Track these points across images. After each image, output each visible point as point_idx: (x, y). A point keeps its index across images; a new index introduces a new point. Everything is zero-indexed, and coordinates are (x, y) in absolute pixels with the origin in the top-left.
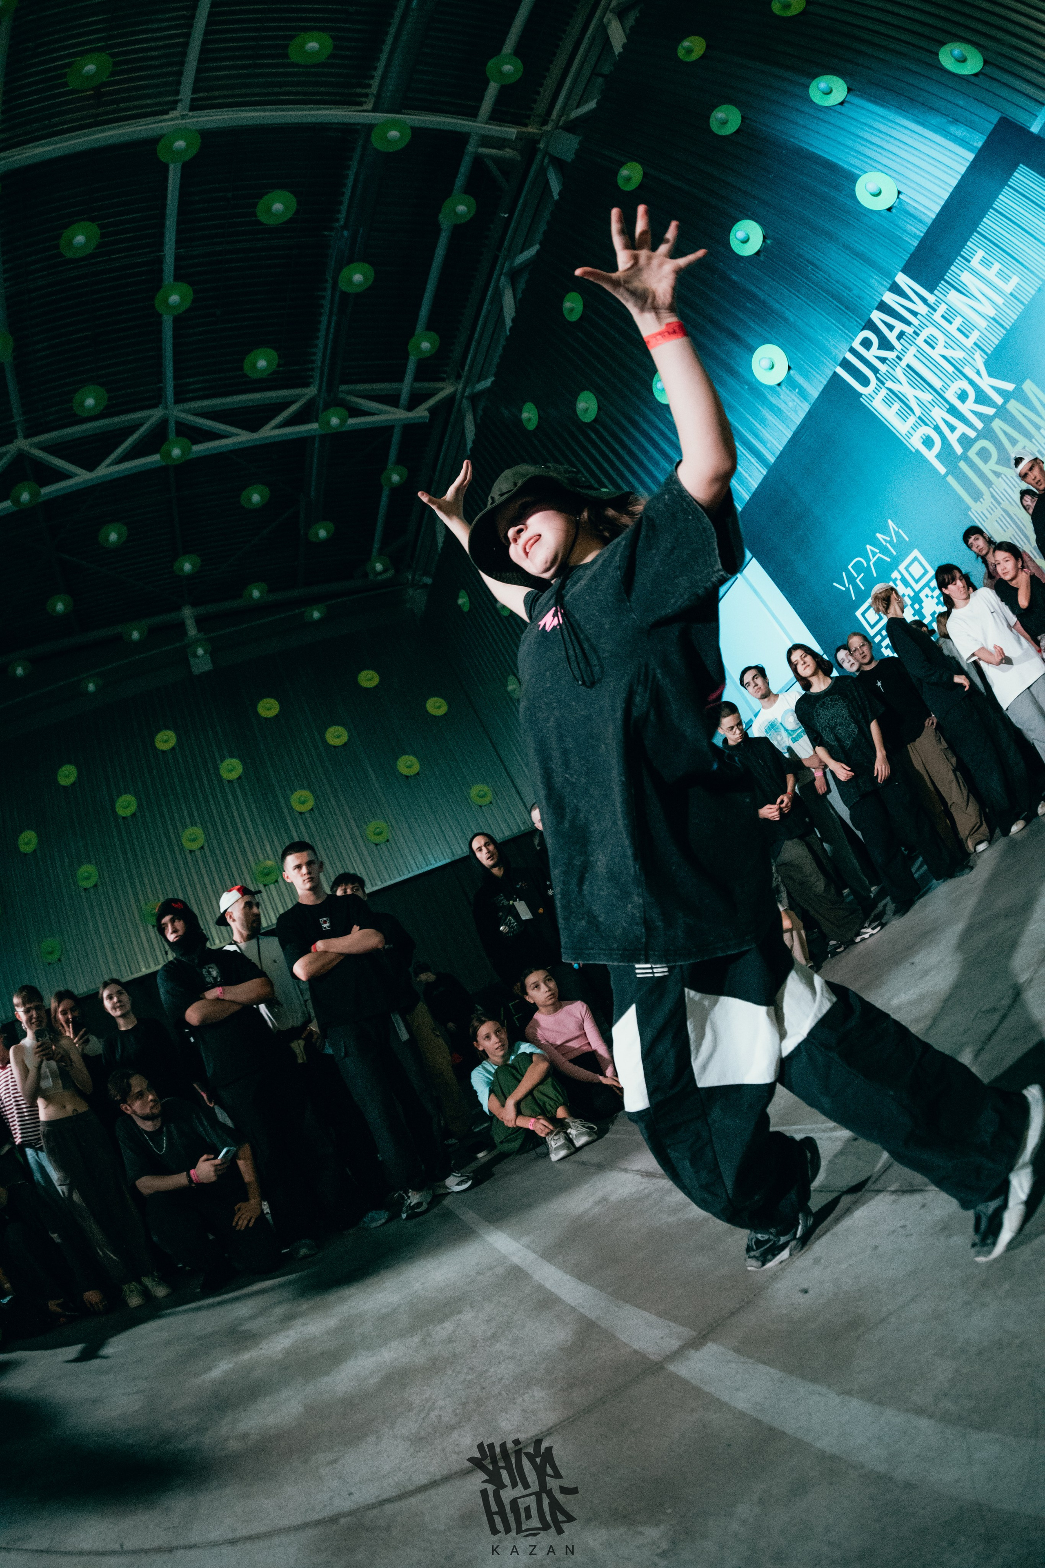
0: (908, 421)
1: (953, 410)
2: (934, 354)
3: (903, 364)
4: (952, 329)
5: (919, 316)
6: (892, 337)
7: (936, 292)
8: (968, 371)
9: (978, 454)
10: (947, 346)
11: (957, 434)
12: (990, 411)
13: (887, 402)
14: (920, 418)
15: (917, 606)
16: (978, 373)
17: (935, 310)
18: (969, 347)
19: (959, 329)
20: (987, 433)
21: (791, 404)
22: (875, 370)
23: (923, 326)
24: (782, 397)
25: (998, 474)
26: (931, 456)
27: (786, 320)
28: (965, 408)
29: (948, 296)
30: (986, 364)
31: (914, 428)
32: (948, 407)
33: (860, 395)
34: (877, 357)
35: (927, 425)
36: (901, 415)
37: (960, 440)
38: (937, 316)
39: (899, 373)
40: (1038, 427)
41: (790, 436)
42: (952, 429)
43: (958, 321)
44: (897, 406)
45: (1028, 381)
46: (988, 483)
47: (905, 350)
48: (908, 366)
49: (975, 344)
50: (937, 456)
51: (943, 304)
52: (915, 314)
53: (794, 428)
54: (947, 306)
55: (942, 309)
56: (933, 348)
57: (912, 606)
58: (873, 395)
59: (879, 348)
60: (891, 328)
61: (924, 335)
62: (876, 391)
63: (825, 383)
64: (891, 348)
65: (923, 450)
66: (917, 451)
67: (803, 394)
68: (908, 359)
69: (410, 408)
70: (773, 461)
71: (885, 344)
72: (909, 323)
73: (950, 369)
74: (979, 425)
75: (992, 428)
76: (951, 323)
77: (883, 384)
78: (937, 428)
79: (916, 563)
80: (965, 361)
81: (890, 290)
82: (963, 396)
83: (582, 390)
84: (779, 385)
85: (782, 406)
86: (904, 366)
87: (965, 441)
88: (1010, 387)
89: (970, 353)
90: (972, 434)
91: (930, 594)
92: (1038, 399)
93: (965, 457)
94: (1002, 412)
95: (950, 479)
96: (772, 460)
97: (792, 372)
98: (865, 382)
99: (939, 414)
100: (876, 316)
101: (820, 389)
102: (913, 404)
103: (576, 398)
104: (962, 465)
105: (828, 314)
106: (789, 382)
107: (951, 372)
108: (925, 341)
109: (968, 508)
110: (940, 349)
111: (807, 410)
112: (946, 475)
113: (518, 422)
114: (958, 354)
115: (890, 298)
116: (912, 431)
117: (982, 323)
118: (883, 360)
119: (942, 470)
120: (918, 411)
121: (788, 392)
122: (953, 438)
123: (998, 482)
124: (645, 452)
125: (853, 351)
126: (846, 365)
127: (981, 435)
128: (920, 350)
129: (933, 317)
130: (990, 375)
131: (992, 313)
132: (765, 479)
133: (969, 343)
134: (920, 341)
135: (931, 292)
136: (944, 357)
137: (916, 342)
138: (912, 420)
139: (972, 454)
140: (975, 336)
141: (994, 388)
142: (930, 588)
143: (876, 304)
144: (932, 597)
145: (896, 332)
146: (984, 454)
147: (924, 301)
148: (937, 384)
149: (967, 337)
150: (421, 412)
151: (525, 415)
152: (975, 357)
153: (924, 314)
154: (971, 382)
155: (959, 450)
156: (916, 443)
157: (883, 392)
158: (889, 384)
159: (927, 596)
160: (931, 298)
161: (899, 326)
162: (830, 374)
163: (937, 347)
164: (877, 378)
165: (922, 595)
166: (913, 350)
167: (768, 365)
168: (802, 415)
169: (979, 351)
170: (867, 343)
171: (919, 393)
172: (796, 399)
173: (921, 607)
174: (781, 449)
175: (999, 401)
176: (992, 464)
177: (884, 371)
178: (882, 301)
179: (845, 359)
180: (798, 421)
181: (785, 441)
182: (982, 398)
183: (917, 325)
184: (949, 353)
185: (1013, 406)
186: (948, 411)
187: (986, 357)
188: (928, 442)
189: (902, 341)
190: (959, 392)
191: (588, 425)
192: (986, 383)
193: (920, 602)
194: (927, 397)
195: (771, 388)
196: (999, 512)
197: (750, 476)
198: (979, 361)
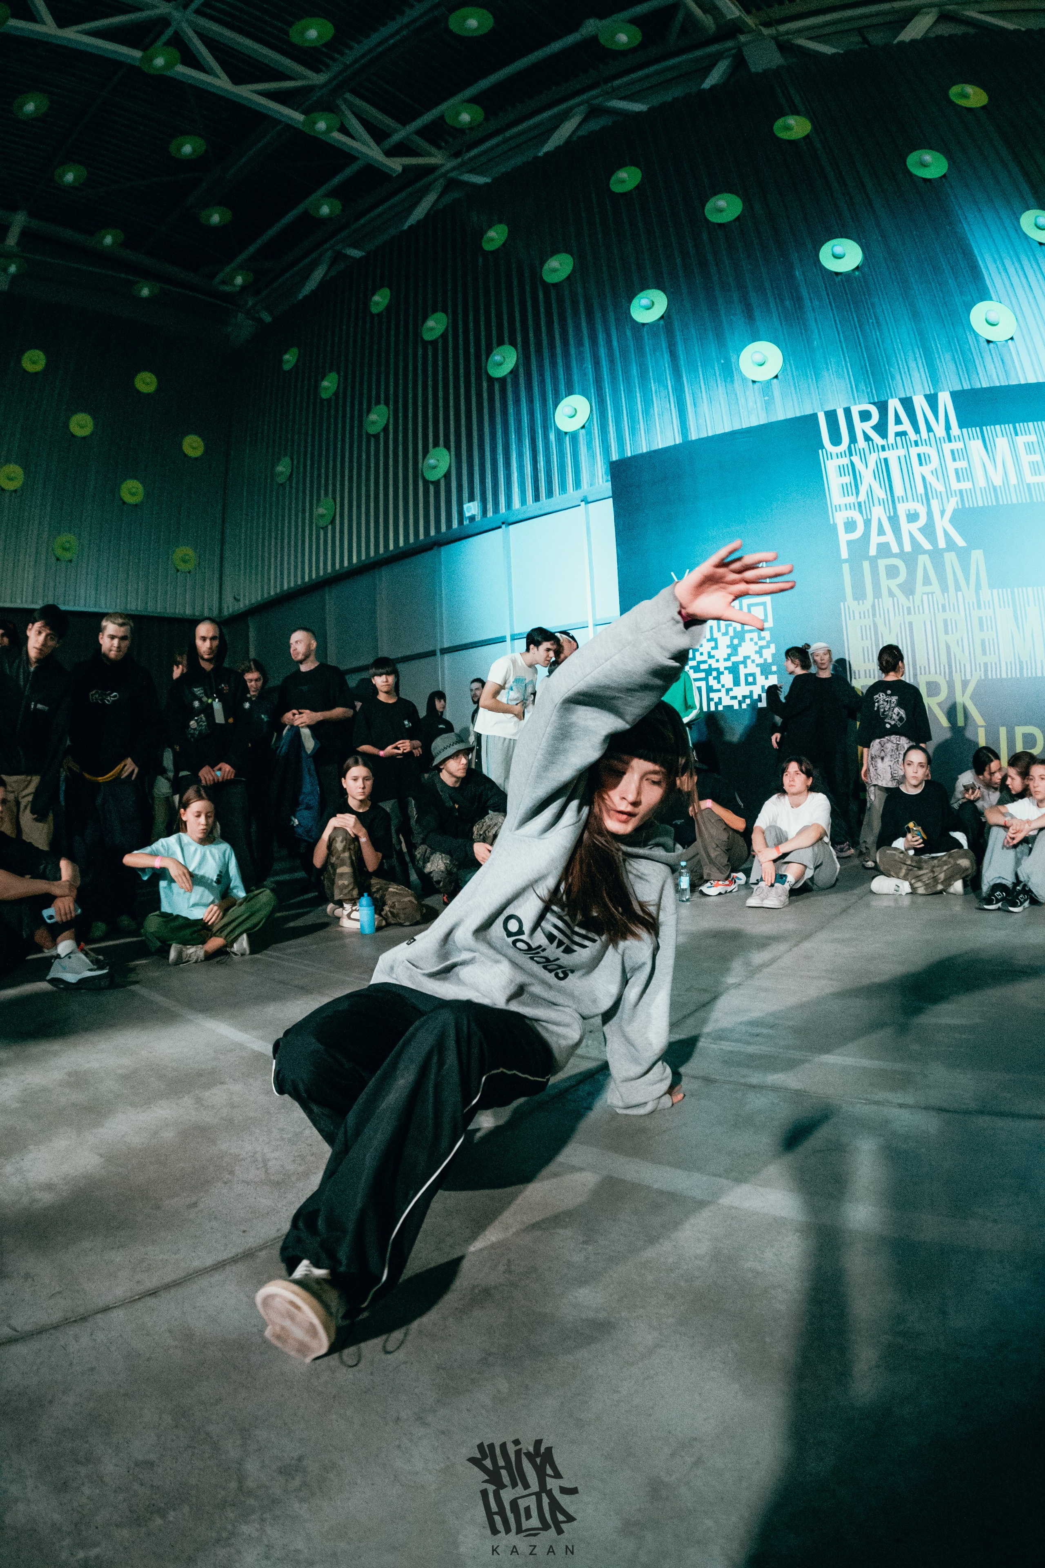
0: (846, 497)
1: (894, 520)
2: (917, 469)
3: (883, 455)
4: (951, 466)
5: (931, 434)
6: (892, 428)
7: (964, 430)
8: (935, 504)
9: (887, 566)
10: (935, 472)
11: (882, 539)
12: (927, 546)
13: (841, 470)
14: (859, 504)
15: (736, 641)
16: (943, 512)
17: (950, 441)
18: (953, 489)
19: (957, 471)
20: (910, 559)
21: (751, 404)
22: (853, 439)
23: (928, 443)
24: (748, 393)
25: (891, 594)
26: (844, 538)
27: (809, 341)
28: (905, 527)
29: (972, 442)
30: (955, 512)
31: (848, 507)
32: (892, 514)
33: (824, 447)
34: (864, 432)
35: (861, 512)
36: (845, 490)
37: (880, 545)
38: (947, 447)
39: (872, 458)
40: (958, 588)
41: (727, 430)
42: (881, 532)
43: (962, 464)
44: (847, 479)
45: (981, 551)
46: (877, 594)
47: (895, 446)
48: (886, 460)
49: (961, 491)
50: (849, 543)
51: (962, 443)
52: (930, 429)
53: (737, 427)
54: (963, 447)
55: (959, 445)
56: (921, 464)
57: (732, 638)
58: (834, 456)
59: (874, 428)
60: (898, 421)
61: (921, 449)
62: (840, 455)
63: (798, 415)
64: (884, 435)
65: (841, 529)
66: (835, 525)
67: (768, 405)
68: (892, 456)
69: (389, 153)
70: (694, 438)
71: (881, 428)
72: (917, 430)
73: (921, 490)
74: (908, 548)
75: (917, 559)
76: (954, 460)
77: (851, 455)
78: (868, 523)
79: (762, 607)
80: (938, 496)
81: (926, 396)
82: (912, 517)
83: (566, 251)
84: (754, 382)
85: (742, 401)
86: (882, 457)
87: (884, 549)
88: (960, 542)
89: (949, 493)
90: (895, 549)
91: (756, 639)
92: (978, 570)
93: (873, 561)
94: (936, 555)
95: (846, 567)
96: (693, 436)
97: (775, 380)
98: (836, 439)
99: (879, 513)
100: (894, 404)
101: (790, 415)
102: (863, 489)
103: (554, 252)
104: (866, 565)
105: (851, 366)
106: (766, 387)
107: (919, 493)
108: (919, 455)
109: (844, 599)
110: (926, 470)
111: (762, 423)
112: (846, 561)
113: (480, 234)
114: (939, 486)
115: (920, 403)
116: (843, 507)
117: (981, 482)
118: (867, 438)
119: (844, 554)
120: (862, 497)
121: (757, 394)
122: (875, 540)
123: (887, 602)
124: (580, 343)
125: (848, 412)
126: (831, 416)
127: (902, 555)
128: (907, 458)
129: (943, 445)
130: (951, 521)
131: (998, 481)
132: (675, 447)
133: (955, 486)
134: (914, 451)
135: (961, 427)
136: (924, 478)
137: (910, 449)
138: (852, 499)
139: (882, 563)
140: (966, 485)
141: (945, 531)
142: (759, 636)
143: (903, 396)
144: (756, 644)
145: (900, 428)
146: (892, 571)
147: (948, 428)
148: (899, 491)
149: (959, 480)
150: (396, 165)
151: (492, 234)
152: (951, 500)
153: (937, 436)
154: (930, 514)
155: (873, 551)
156: (840, 519)
157: (845, 461)
158: (856, 459)
159: (752, 640)
160: (955, 430)
161: (907, 426)
162: (808, 412)
163: (924, 467)
164: (849, 447)
165: (748, 636)
166: (901, 452)
167: (761, 361)
168: (754, 422)
169: (958, 497)
170: (865, 416)
171: (876, 486)
172: (759, 404)
173: (740, 645)
174: (710, 434)
175: (942, 544)
176: (893, 584)
177: (861, 448)
178: (911, 398)
179: (835, 411)
180: (745, 425)
181: (720, 431)
182: (929, 530)
183: (923, 438)
184: (930, 479)
185: (950, 558)
186: (890, 518)
187: (960, 507)
188: (850, 526)
189: (898, 438)
190: (912, 512)
191: (545, 285)
192: (942, 524)
193: (742, 640)
194: (880, 493)
195: (744, 379)
196: (868, 622)
197: (661, 432)
198: (952, 504)
